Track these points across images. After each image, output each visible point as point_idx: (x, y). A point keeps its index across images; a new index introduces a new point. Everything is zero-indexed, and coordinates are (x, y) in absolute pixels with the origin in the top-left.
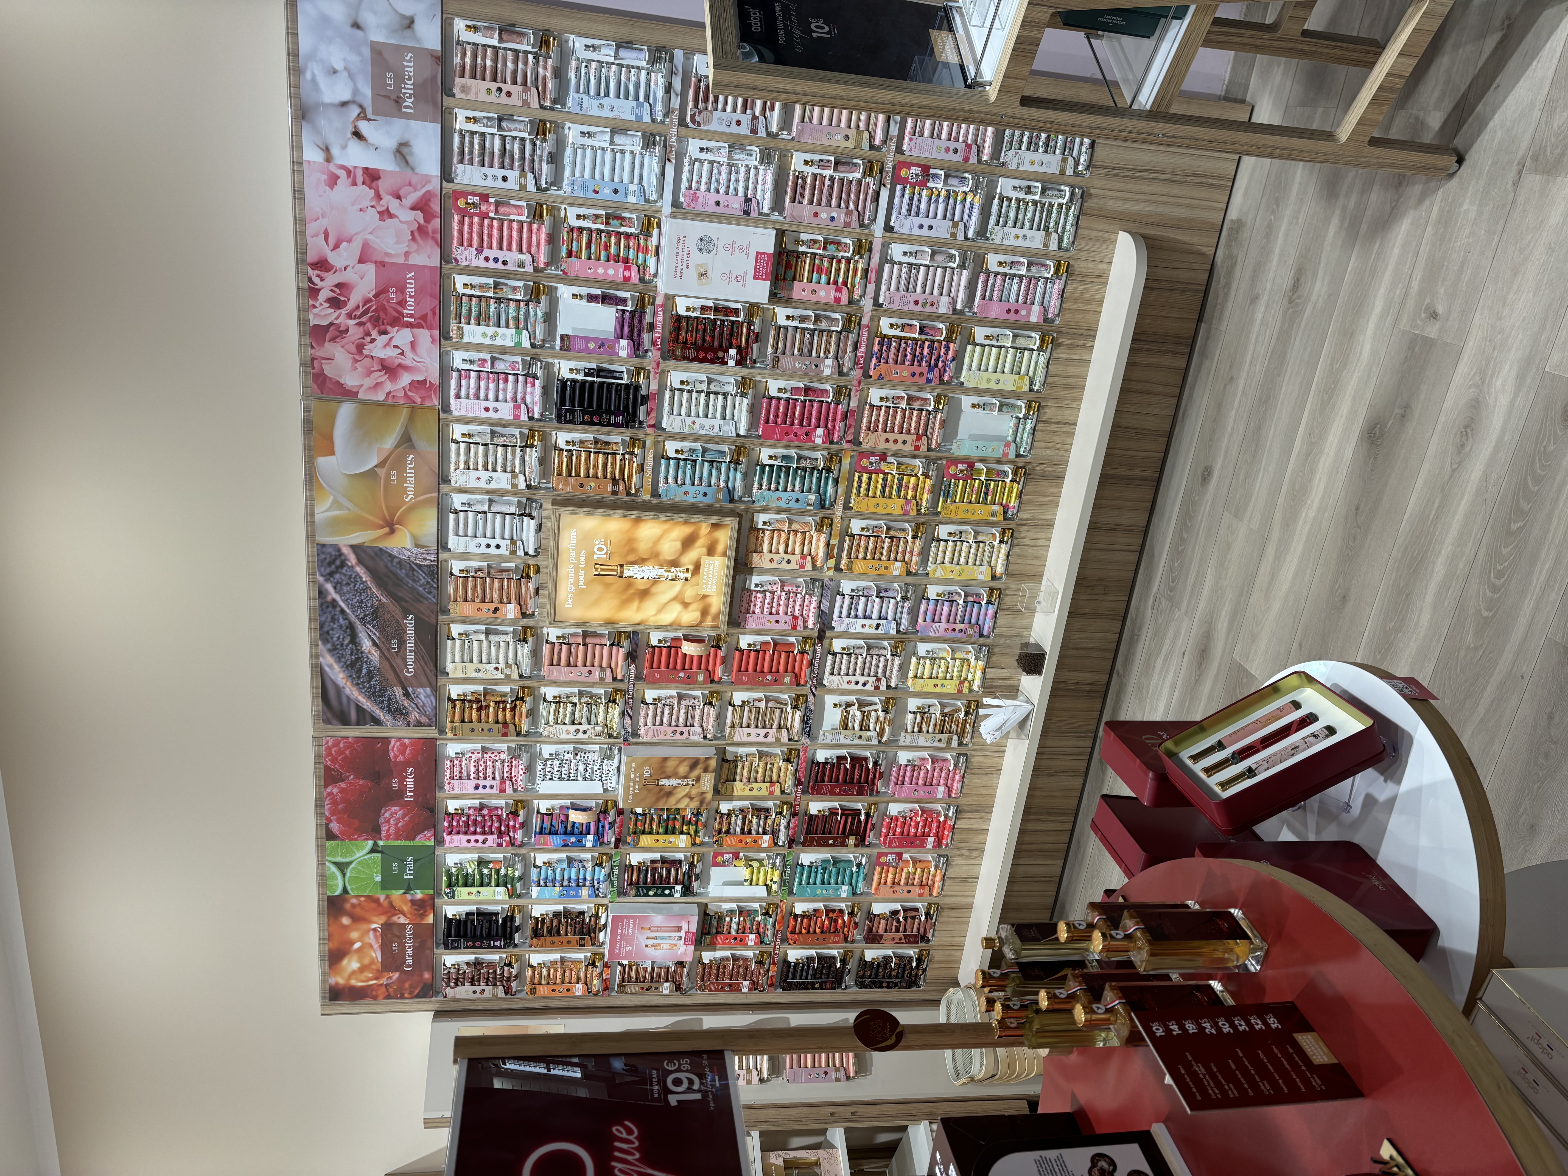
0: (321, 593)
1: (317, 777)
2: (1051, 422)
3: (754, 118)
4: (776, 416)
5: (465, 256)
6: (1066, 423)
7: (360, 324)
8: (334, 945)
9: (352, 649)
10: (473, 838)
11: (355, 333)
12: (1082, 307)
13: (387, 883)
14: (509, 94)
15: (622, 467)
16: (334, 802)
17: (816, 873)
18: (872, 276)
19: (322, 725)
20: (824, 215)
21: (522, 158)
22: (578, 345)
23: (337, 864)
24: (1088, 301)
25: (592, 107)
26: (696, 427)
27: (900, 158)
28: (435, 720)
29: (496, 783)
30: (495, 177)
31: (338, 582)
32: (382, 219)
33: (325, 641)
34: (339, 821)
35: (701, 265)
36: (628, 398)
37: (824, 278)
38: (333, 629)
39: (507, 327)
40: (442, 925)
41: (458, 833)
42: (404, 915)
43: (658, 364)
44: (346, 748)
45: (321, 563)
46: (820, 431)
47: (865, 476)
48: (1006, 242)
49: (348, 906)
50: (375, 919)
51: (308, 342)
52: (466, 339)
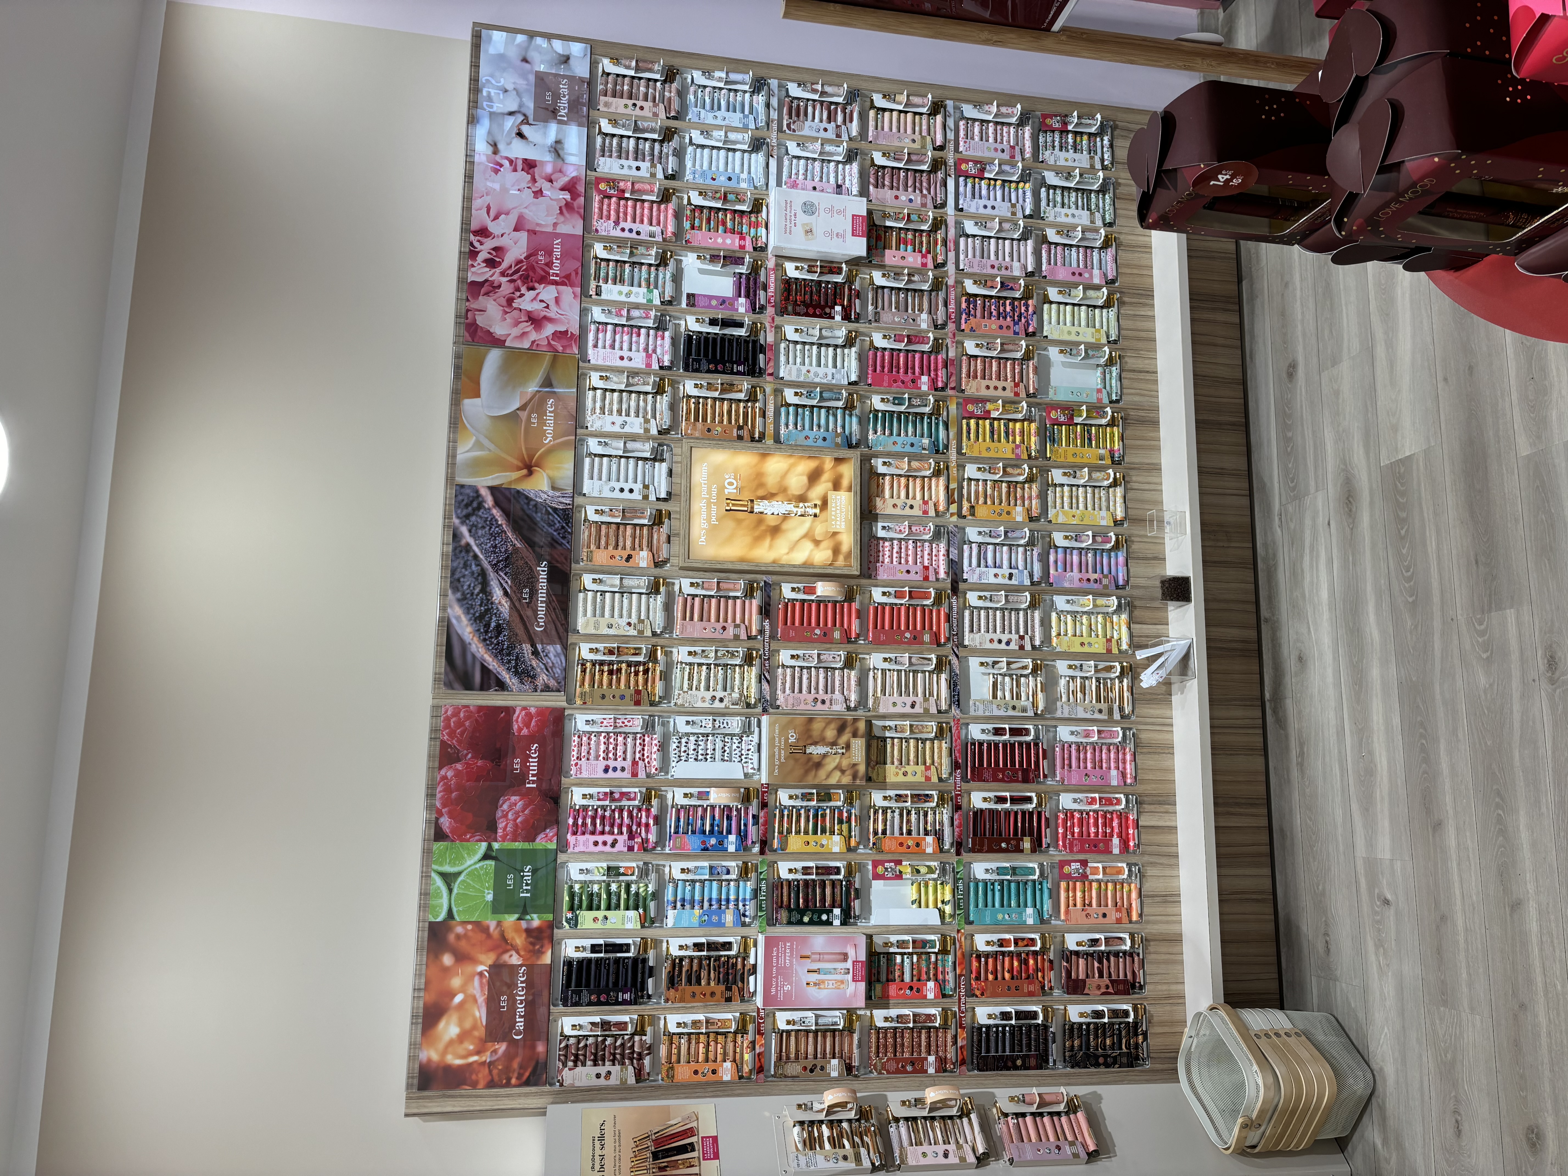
0: (456, 536)
1: (430, 757)
2: (1134, 371)
3: (838, 127)
4: (883, 367)
5: (605, 227)
6: (1148, 372)
7: (511, 281)
8: (431, 997)
9: (482, 599)
10: (600, 839)
11: (506, 289)
12: (1135, 271)
13: (499, 906)
14: (642, 108)
15: (746, 415)
16: (448, 790)
17: (993, 890)
18: (951, 245)
19: (443, 689)
20: (903, 198)
21: (652, 155)
22: (700, 302)
23: (443, 875)
24: (1140, 267)
25: (708, 118)
26: (811, 375)
27: (958, 156)
28: (562, 685)
29: (628, 764)
30: (630, 167)
31: (473, 525)
32: (536, 197)
33: (455, 589)
34: (451, 815)
35: (807, 224)
36: (748, 351)
37: (910, 248)
38: (464, 576)
39: (640, 286)
40: (561, 968)
41: (583, 833)
42: (518, 953)
43: (773, 319)
44: (467, 718)
45: (459, 504)
46: (925, 378)
47: (972, 422)
48: (1058, 220)
49: (451, 937)
50: (482, 957)
51: (464, 297)
52: (604, 296)
